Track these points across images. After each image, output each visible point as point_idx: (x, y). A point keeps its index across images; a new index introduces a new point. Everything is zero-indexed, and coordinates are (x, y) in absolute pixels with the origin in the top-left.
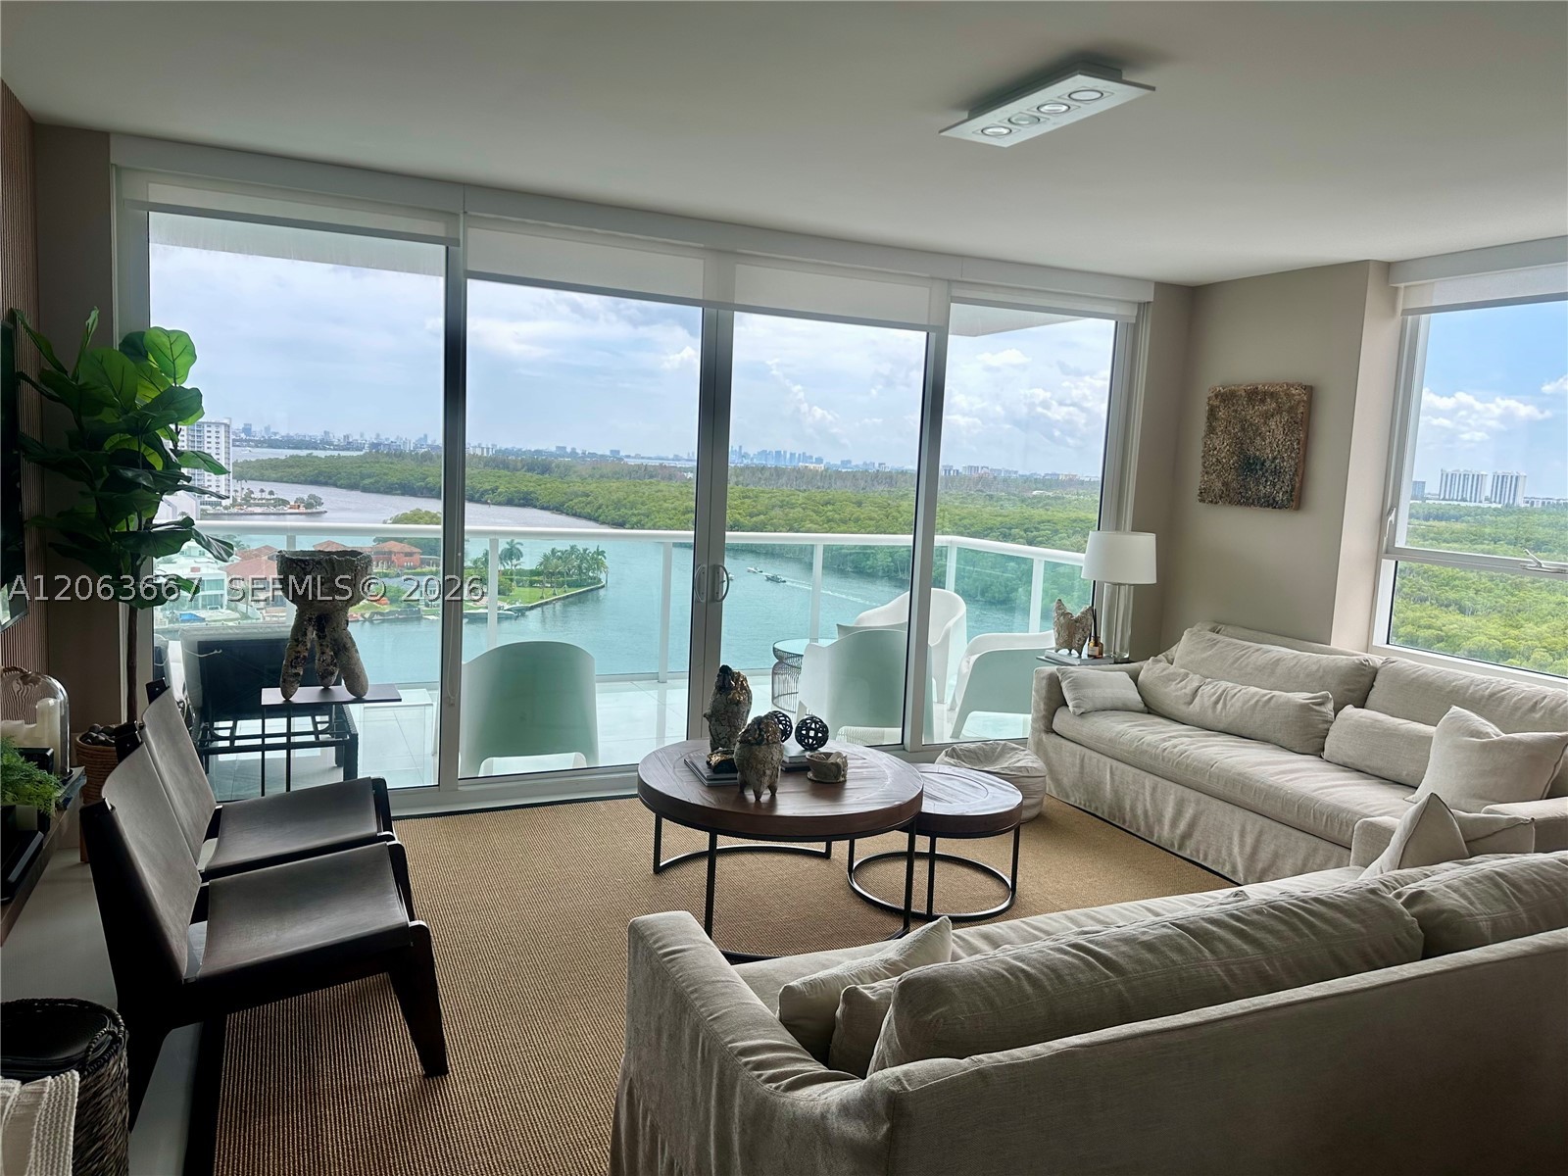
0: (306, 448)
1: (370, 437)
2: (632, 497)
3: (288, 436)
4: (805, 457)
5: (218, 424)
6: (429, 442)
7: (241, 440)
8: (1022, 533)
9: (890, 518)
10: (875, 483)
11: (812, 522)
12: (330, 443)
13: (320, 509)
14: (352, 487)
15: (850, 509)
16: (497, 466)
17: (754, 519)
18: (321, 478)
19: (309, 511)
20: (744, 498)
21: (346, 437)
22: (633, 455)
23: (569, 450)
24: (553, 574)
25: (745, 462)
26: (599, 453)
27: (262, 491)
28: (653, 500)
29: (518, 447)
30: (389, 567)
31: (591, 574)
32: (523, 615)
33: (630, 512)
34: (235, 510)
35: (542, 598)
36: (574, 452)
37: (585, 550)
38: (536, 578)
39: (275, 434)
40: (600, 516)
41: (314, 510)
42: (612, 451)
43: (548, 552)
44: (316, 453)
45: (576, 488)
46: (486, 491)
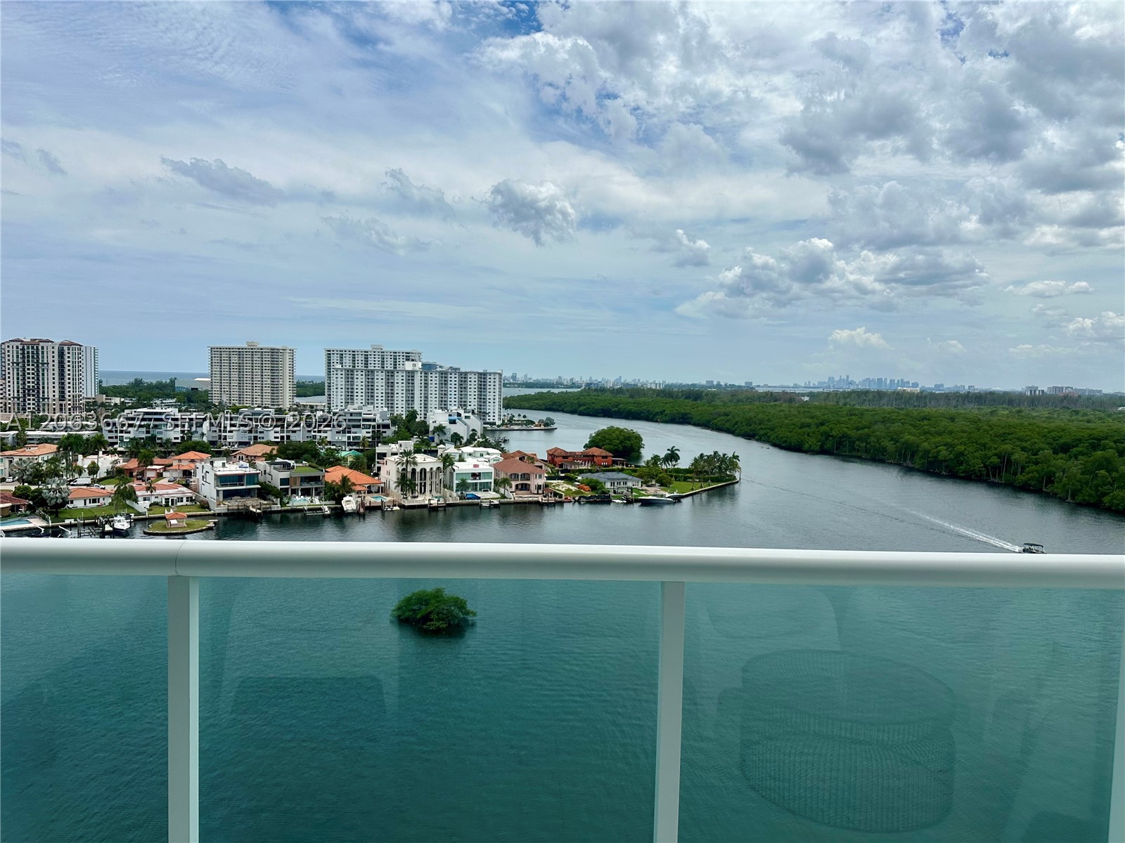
0: (548, 388)
1: (586, 379)
2: (760, 416)
3: (537, 380)
4: (903, 383)
5: (495, 373)
6: (622, 381)
7: (510, 384)
8: (1112, 444)
9: (981, 431)
10: (966, 402)
11: (910, 434)
12: (562, 384)
13: (553, 426)
14: (573, 412)
15: (944, 423)
16: (665, 396)
17: (860, 432)
18: (555, 407)
19: (546, 428)
20: (851, 415)
21: (572, 379)
22: (762, 385)
23: (715, 383)
24: (701, 472)
25: (852, 388)
26: (737, 384)
27: (519, 415)
28: (777, 418)
29: (680, 382)
30: (592, 466)
31: (728, 473)
32: (679, 501)
33: (759, 427)
34: (503, 428)
35: (693, 489)
36: (719, 385)
37: (724, 455)
38: (689, 475)
39: (530, 379)
40: (736, 430)
41: (549, 427)
42: (746, 383)
43: (697, 456)
44: (553, 390)
45: (719, 410)
46: (657, 413)
